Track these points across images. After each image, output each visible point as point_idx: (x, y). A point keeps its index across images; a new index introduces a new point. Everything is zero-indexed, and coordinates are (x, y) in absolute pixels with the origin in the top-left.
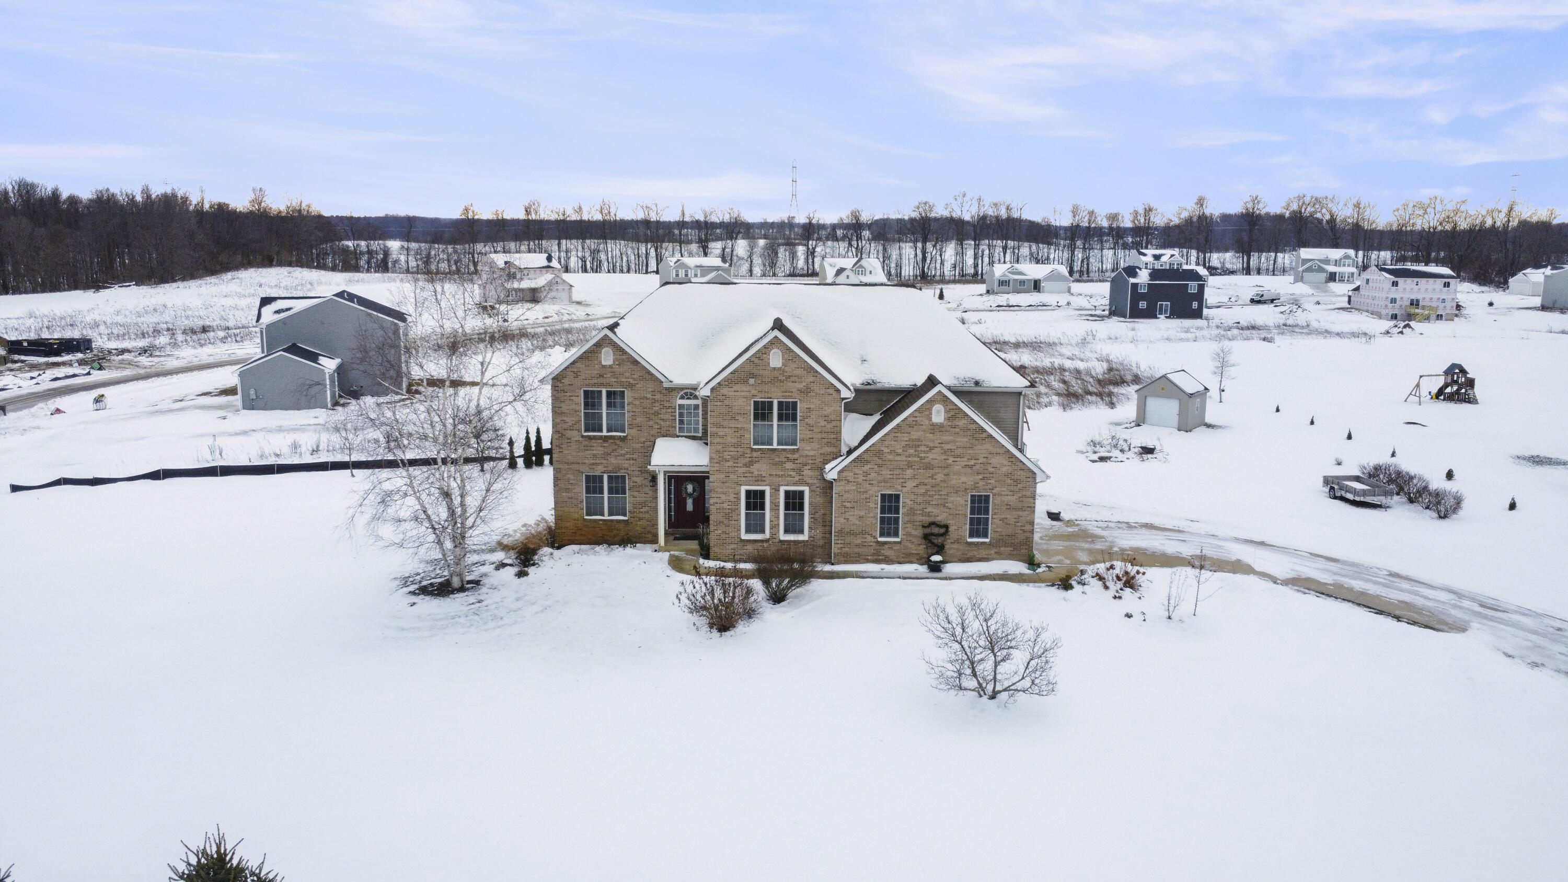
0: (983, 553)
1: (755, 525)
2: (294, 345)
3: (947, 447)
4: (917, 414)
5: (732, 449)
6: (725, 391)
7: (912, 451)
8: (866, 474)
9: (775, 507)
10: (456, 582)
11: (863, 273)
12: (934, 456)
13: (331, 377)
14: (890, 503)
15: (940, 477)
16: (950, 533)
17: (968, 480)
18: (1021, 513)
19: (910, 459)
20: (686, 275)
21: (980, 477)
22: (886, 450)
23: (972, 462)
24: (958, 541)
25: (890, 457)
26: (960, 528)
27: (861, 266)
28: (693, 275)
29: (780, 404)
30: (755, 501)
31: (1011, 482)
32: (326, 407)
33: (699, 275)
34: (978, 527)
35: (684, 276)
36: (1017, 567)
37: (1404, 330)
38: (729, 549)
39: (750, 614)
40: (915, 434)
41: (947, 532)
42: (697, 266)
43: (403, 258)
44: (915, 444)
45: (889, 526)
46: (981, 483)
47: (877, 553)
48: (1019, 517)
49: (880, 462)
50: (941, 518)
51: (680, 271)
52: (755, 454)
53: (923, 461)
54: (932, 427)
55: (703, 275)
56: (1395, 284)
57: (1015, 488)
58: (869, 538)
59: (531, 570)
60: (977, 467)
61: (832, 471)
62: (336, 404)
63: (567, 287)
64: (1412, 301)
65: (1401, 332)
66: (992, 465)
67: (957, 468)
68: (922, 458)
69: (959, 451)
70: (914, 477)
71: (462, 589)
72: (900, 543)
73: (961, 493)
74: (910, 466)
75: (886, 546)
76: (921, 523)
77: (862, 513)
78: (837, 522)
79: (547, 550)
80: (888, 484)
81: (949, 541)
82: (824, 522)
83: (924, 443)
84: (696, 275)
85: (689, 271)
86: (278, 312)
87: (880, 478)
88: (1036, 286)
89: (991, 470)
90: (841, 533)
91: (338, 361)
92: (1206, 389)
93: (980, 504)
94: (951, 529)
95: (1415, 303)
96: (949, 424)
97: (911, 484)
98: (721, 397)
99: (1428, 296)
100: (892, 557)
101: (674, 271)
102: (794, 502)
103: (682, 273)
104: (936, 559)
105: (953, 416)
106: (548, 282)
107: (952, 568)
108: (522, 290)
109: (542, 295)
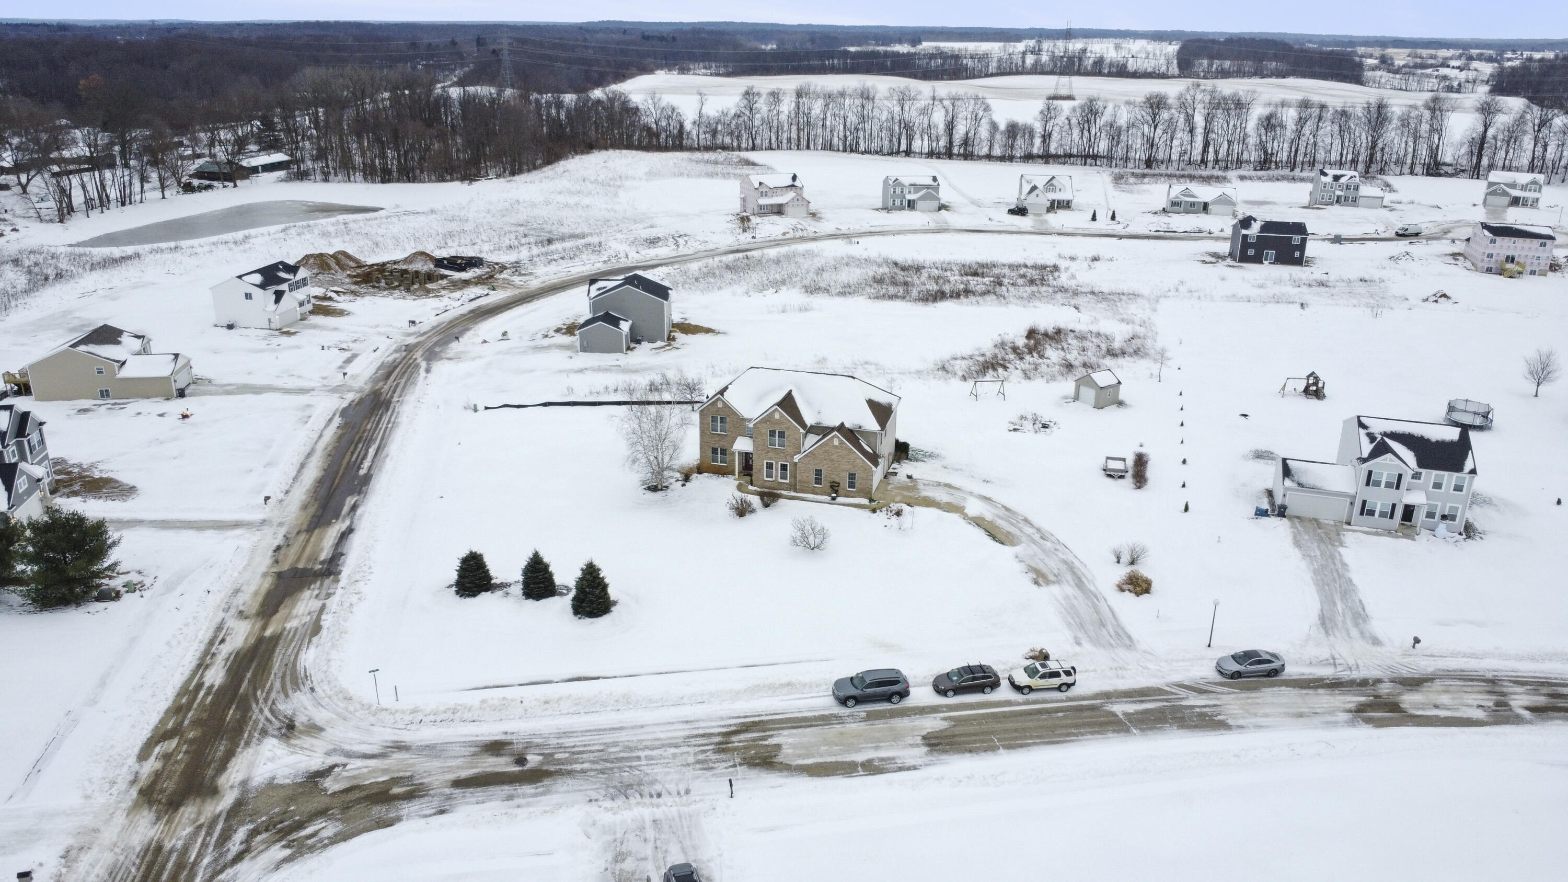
0: (852, 495)
1: (769, 475)
2: (607, 314)
3: (839, 454)
4: (828, 441)
5: (762, 446)
7: (826, 454)
8: (809, 461)
9: (777, 470)
10: (660, 487)
11: (1054, 191)
12: (834, 457)
13: (626, 336)
14: (818, 472)
15: (836, 465)
17: (848, 467)
18: (867, 481)
19: (825, 457)
20: (902, 192)
21: (852, 466)
22: (821, 450)
23: (849, 461)
24: (844, 489)
25: (822, 453)
26: (845, 484)
27: (1052, 185)
28: (907, 192)
29: (778, 431)
30: (770, 466)
31: (863, 470)
32: (622, 352)
33: (913, 192)
34: (852, 485)
36: (865, 501)
37: (1440, 300)
38: (759, 483)
39: (753, 511)
40: (827, 448)
41: (839, 485)
42: (911, 185)
43: (694, 133)
44: (827, 452)
45: (818, 481)
46: (852, 469)
47: (813, 491)
48: (864, 481)
49: (817, 455)
50: (837, 480)
51: (897, 189)
52: (770, 449)
53: (831, 459)
54: (833, 446)
55: (916, 192)
56: (1493, 241)
57: (864, 473)
58: (811, 485)
59: (687, 484)
60: (851, 463)
61: (796, 458)
62: (629, 348)
63: (805, 203)
64: (1508, 257)
65: (1436, 301)
66: (856, 462)
67: (843, 462)
68: (830, 457)
69: (844, 456)
70: (827, 464)
71: (661, 490)
72: (823, 487)
73: (844, 471)
74: (825, 460)
75: (819, 488)
76: (829, 481)
77: (808, 475)
78: (799, 477)
79: (695, 475)
80: (818, 466)
81: (841, 489)
82: (794, 476)
83: (830, 452)
84: (910, 192)
85: (905, 188)
86: (599, 289)
87: (815, 463)
88: (1205, 207)
89: (856, 464)
90: (800, 481)
91: (630, 322)
92: (1119, 382)
93: (852, 476)
94: (841, 484)
95: (1511, 259)
96: (840, 446)
97: (826, 466)
98: (760, 425)
99: (1523, 253)
100: (819, 493)
101: (892, 189)
102: (784, 467)
103: (898, 191)
104: (834, 495)
105: (841, 443)
106: (793, 199)
107: (840, 500)
108: (772, 205)
109: (788, 210)
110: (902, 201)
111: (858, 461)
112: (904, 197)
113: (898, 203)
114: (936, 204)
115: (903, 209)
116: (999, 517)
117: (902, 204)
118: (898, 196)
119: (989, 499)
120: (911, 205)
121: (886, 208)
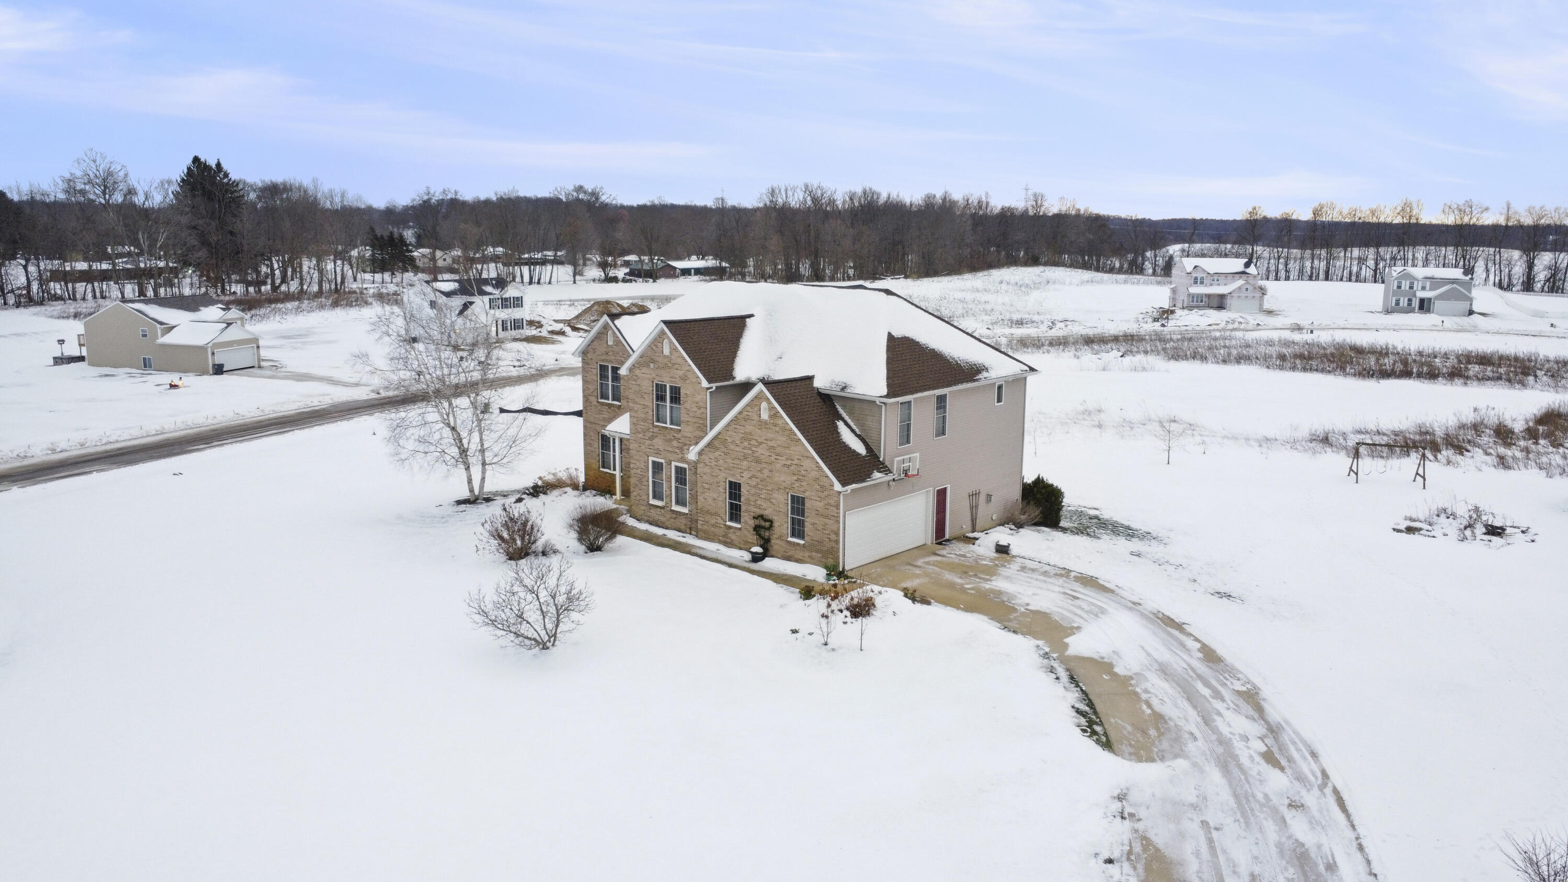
0: (799, 555)
1: (659, 494)
3: (770, 444)
4: (749, 408)
5: (642, 423)
6: (637, 372)
7: (746, 444)
8: (717, 460)
9: (669, 478)
12: (761, 451)
14: (735, 490)
15: (766, 472)
16: (773, 528)
17: (785, 479)
18: (827, 521)
19: (746, 451)
20: (1411, 288)
21: (795, 478)
22: (729, 440)
23: (789, 462)
24: (780, 538)
25: (732, 447)
26: (783, 525)
28: (1420, 288)
29: (671, 387)
30: (658, 471)
31: (819, 487)
33: (1428, 288)
34: (798, 529)
35: (1407, 288)
36: (818, 574)
38: (642, 510)
40: (748, 428)
41: (771, 526)
42: (1426, 278)
44: (748, 437)
45: (735, 512)
46: (797, 484)
47: (725, 536)
48: (826, 524)
49: (725, 450)
50: (769, 513)
51: (1403, 282)
52: (656, 430)
53: (755, 455)
54: (759, 423)
55: (1433, 288)
57: (822, 495)
58: (720, 521)
60: (793, 467)
61: (691, 452)
63: (1263, 295)
66: (803, 468)
67: (778, 466)
68: (754, 452)
69: (779, 450)
70: (748, 469)
72: (740, 529)
73: (782, 491)
74: (745, 457)
75: (732, 530)
76: (753, 514)
77: (715, 496)
78: (703, 501)
80: (731, 472)
81: (775, 536)
82: (696, 497)
83: (754, 437)
84: (1423, 288)
85: (1416, 283)
87: (726, 466)
89: (803, 472)
90: (705, 510)
93: (798, 504)
94: (776, 524)
96: (772, 421)
97: (746, 475)
98: (634, 377)
100: (736, 542)
101: (1396, 282)
102: (681, 477)
103: (1405, 285)
104: (757, 549)
105: (774, 415)
106: (1240, 288)
107: (770, 564)
108: (1209, 296)
109: (1229, 301)
110: (1410, 300)
111: (806, 464)
112: (1415, 296)
113: (1404, 302)
114: (1465, 306)
115: (1412, 311)
116: (1164, 671)
117: (1410, 304)
118: (1404, 294)
119: (1179, 627)
120: (1424, 306)
121: (1388, 311)
